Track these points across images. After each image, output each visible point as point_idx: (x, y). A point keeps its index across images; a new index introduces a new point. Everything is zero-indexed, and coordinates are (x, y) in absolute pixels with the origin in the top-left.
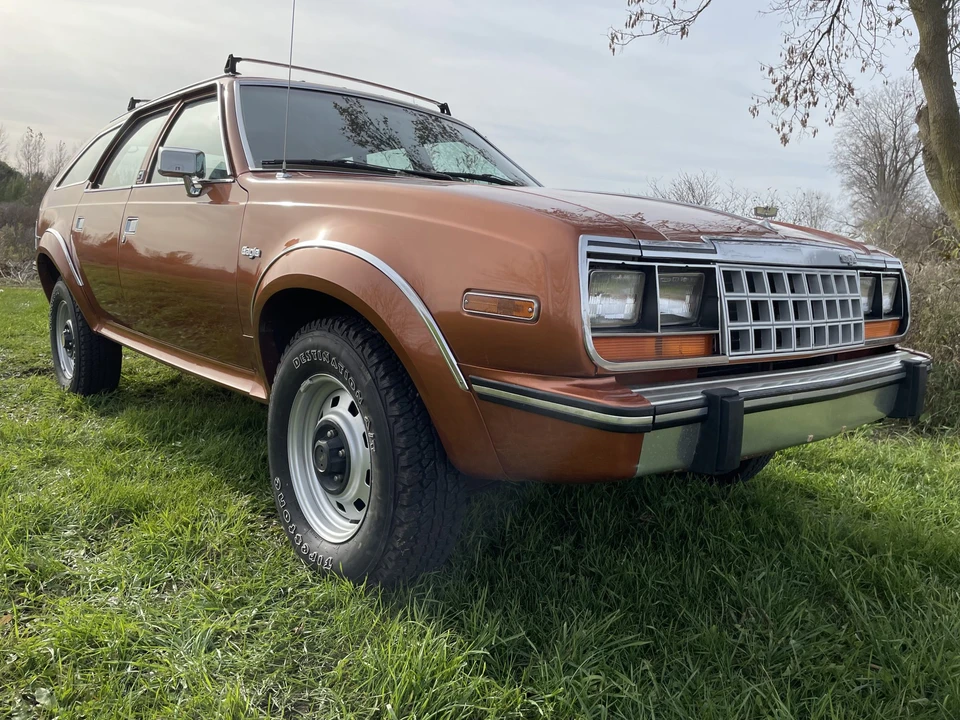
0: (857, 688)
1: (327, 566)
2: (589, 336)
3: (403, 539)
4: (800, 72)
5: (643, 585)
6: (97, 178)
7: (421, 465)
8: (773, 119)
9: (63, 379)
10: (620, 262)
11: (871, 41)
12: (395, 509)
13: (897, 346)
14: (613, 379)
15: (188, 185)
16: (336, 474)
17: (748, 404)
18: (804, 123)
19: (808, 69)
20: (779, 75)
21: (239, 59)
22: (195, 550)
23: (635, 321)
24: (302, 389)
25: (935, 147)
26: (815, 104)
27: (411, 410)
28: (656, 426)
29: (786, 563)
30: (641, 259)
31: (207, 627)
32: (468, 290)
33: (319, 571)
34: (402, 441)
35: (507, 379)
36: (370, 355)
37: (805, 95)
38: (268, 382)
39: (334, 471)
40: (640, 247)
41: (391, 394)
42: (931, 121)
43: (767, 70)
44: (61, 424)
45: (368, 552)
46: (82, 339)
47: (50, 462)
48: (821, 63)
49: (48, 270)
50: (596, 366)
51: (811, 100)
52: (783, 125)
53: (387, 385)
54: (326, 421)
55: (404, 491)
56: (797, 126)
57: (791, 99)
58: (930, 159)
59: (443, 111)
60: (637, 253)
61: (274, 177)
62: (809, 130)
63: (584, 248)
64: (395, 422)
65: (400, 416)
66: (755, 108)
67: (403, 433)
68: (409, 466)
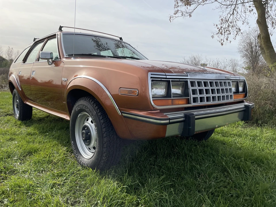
0: (230, 195)
1: (86, 165)
2: (151, 99)
3: (105, 157)
4: (225, 25)
5: (173, 168)
6: (25, 60)
7: (110, 136)
8: (218, 39)
9: (16, 116)
10: (160, 79)
11: (245, 16)
12: (103, 148)
13: (244, 101)
14: (159, 111)
15: (48, 62)
16: (88, 140)
17: (196, 117)
18: (227, 39)
19: (227, 24)
20: (219, 27)
21: (63, 27)
22: (50, 162)
23: (165, 95)
24: (78, 117)
25: (263, 46)
26: (230, 34)
27: (107, 121)
28: (170, 123)
29: (214, 162)
30: (166, 78)
31: (52, 182)
32: (120, 88)
33: (84, 166)
34: (104, 130)
35: (131, 112)
36: (96, 106)
37: (227, 32)
38: (70, 115)
39: (87, 139)
40: (166, 75)
41: (101, 117)
42: (262, 38)
43: (216, 25)
44: (15, 129)
45: (96, 161)
46: (21, 105)
47: (11, 139)
48: (231, 23)
49: (12, 86)
50: (154, 108)
51: (229, 33)
52: (221, 40)
53: (100, 115)
54: (85, 125)
55: (105, 143)
56: (225, 40)
57: (223, 33)
58: (262, 49)
59: (120, 39)
60: (165, 77)
61: (71, 59)
62: (229, 41)
63: (150, 76)
64: (102, 125)
65: (104, 123)
66: (213, 36)
67: (104, 127)
68: (106, 137)
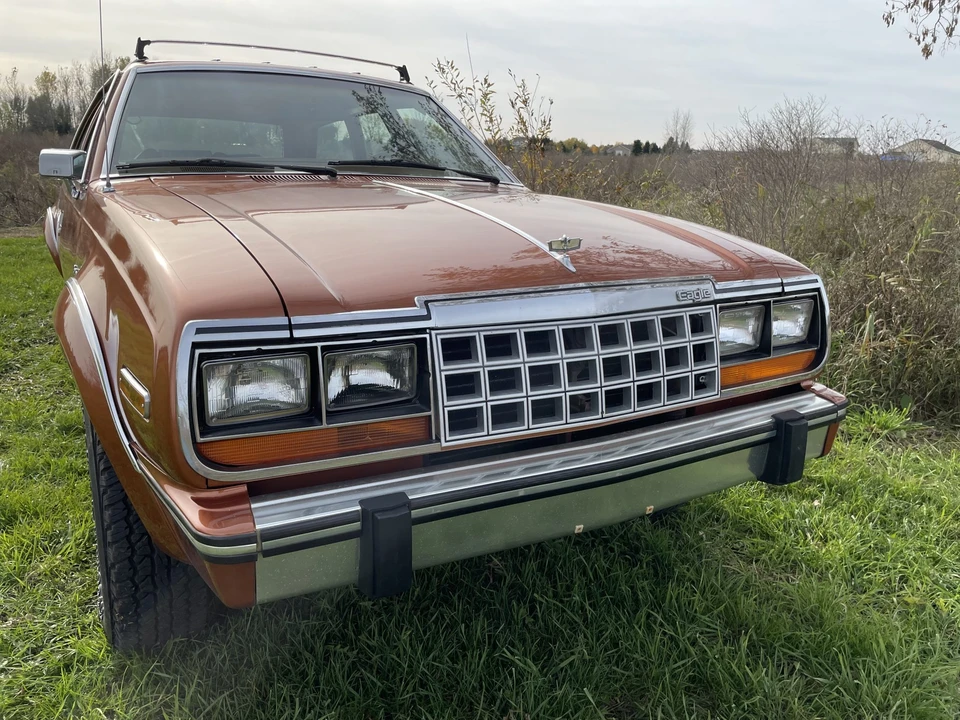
8: (912, 28)
10: (254, 348)
14: (244, 488)
17: (419, 513)
18: (950, 32)
21: (148, 42)
28: (267, 553)
30: (292, 340)
32: (123, 366)
40: (284, 327)
50: (205, 478)
56: (942, 35)
60: (286, 334)
63: (188, 337)
66: (890, 16)
67: (109, 505)
68: (114, 543)
